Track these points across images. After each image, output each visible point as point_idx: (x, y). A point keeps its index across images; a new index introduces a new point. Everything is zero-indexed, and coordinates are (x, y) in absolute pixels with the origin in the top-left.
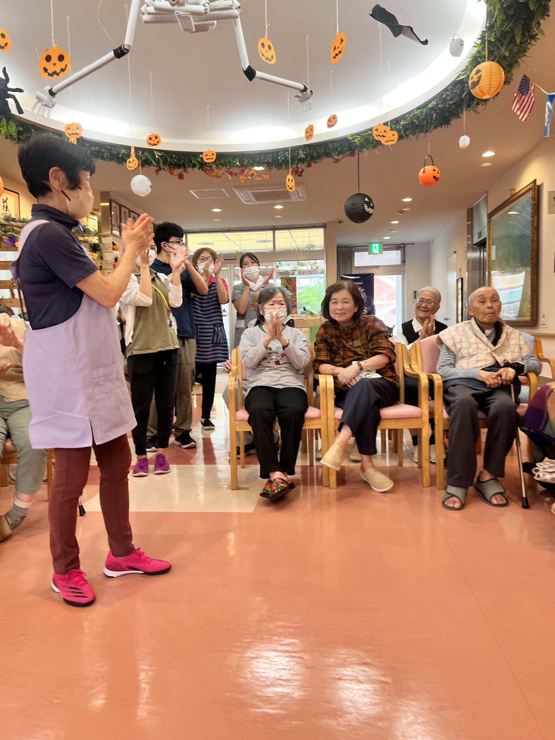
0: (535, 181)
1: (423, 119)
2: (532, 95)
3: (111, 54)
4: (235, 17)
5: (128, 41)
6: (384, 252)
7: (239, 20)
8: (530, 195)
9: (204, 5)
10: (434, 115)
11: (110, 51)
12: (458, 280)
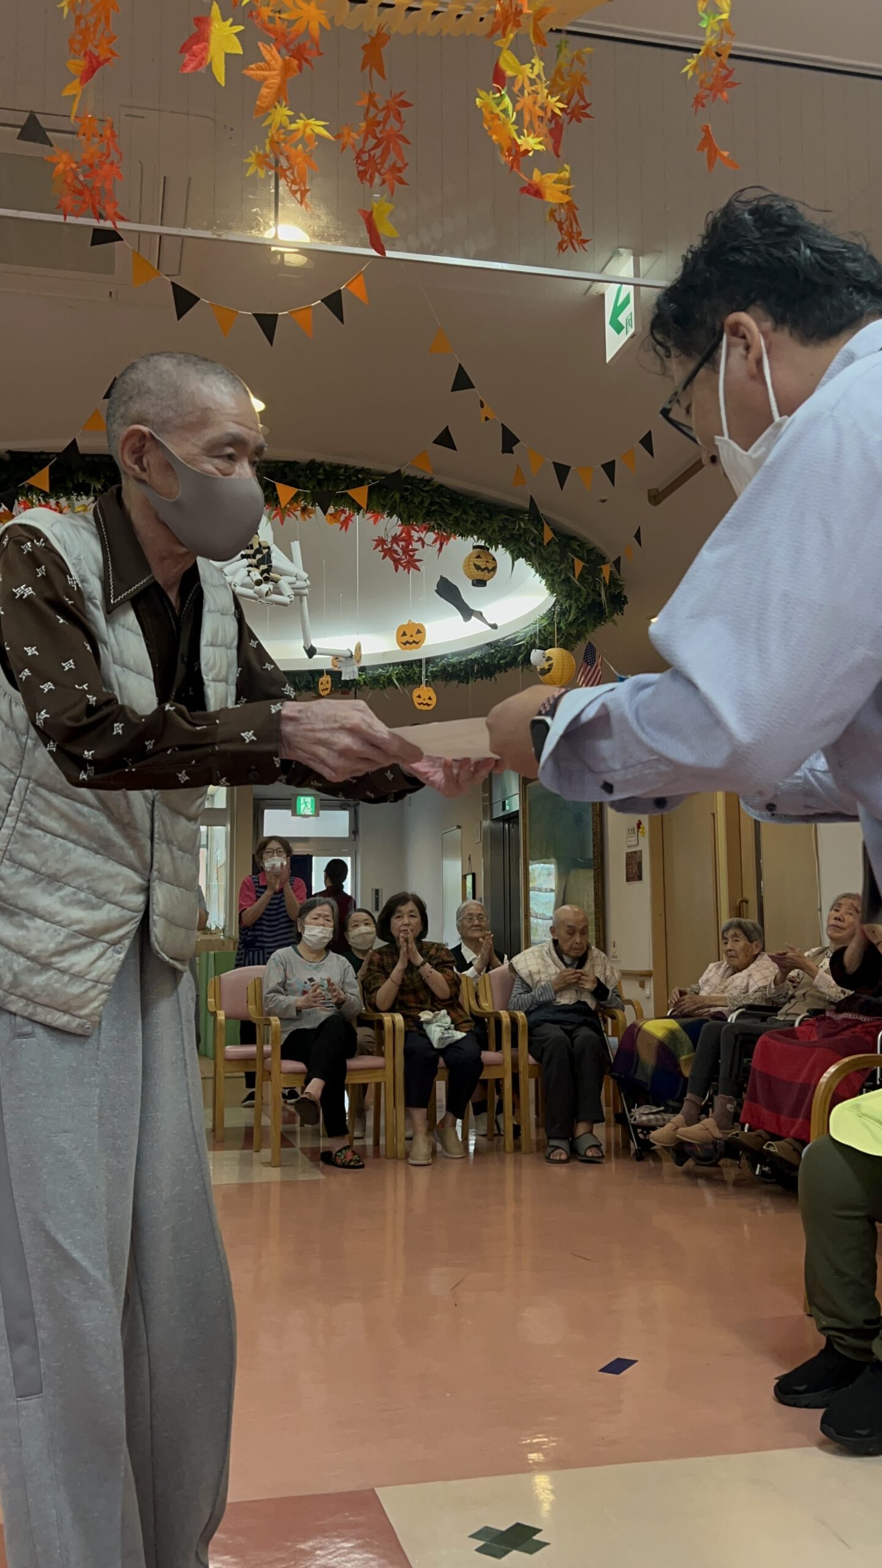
1: (461, 670)
2: (599, 667)
4: (306, 595)
6: (321, 812)
10: (476, 667)
12: (464, 877)
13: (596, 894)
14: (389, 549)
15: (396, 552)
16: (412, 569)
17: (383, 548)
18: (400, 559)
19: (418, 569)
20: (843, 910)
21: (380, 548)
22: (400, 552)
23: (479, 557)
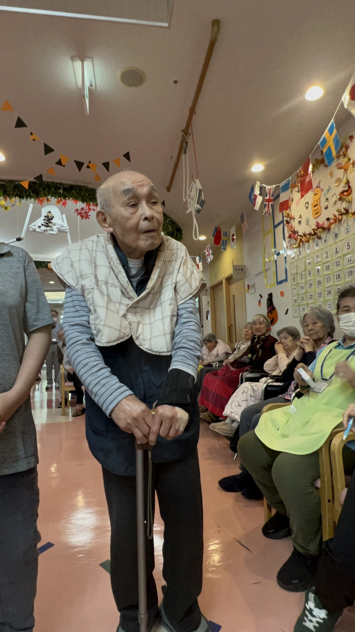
3: (15, 240)
4: (67, 232)
5: (22, 236)
7: (69, 233)
9: (56, 232)
11: (14, 239)
14: (80, 213)
15: (82, 213)
16: (87, 219)
17: (78, 212)
18: (84, 216)
19: (89, 218)
20: (248, 328)
21: (76, 212)
22: (84, 213)
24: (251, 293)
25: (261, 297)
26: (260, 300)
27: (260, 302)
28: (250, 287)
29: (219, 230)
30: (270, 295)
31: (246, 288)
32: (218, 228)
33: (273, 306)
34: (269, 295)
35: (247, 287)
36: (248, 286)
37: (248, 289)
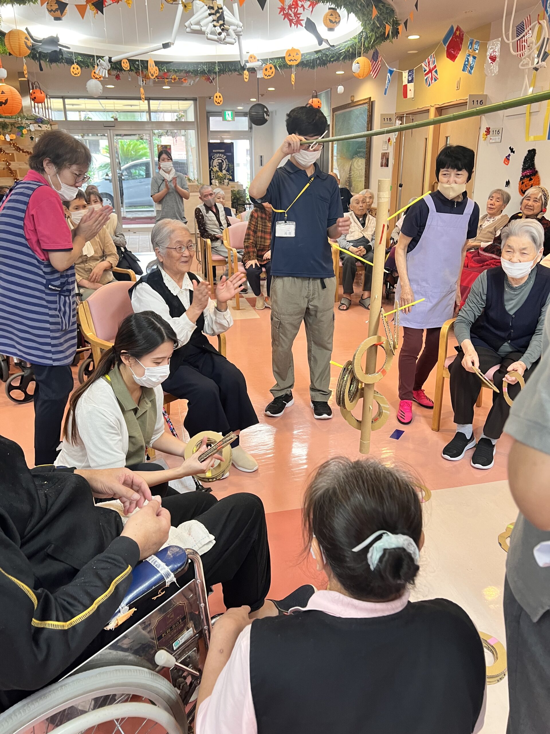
0: (370, 98)
1: (310, 62)
3: (161, 46)
5: (172, 40)
6: (236, 118)
8: (366, 106)
10: (318, 61)
13: (366, 171)
14: (287, 13)
15: (290, 15)
16: (299, 26)
17: (283, 13)
18: (293, 19)
23: (332, 15)
24: (493, 141)
25: (512, 151)
26: (509, 155)
27: (508, 158)
28: (491, 133)
29: (458, 33)
30: (532, 153)
31: (483, 131)
32: (458, 29)
33: (535, 169)
34: (529, 151)
35: (486, 131)
36: (488, 130)
37: (486, 135)
